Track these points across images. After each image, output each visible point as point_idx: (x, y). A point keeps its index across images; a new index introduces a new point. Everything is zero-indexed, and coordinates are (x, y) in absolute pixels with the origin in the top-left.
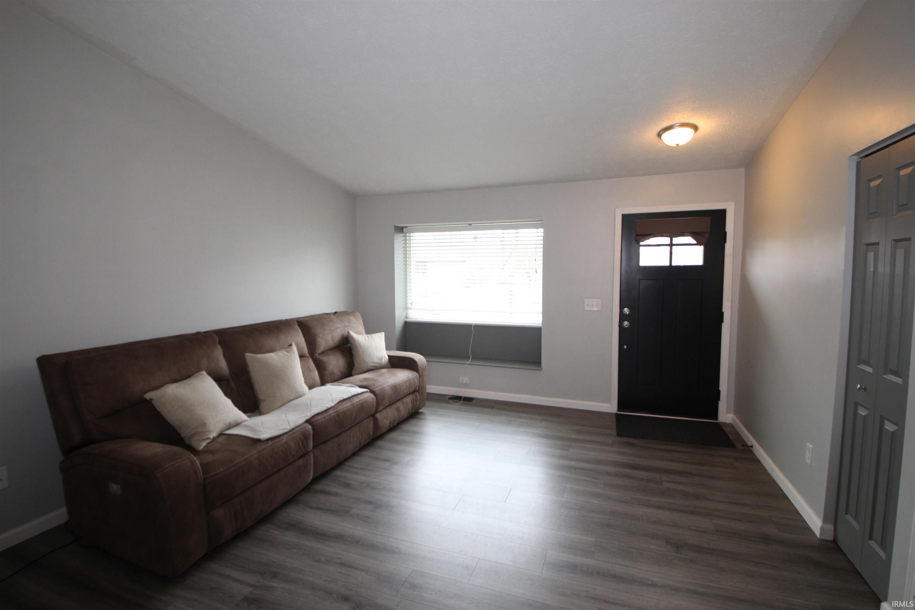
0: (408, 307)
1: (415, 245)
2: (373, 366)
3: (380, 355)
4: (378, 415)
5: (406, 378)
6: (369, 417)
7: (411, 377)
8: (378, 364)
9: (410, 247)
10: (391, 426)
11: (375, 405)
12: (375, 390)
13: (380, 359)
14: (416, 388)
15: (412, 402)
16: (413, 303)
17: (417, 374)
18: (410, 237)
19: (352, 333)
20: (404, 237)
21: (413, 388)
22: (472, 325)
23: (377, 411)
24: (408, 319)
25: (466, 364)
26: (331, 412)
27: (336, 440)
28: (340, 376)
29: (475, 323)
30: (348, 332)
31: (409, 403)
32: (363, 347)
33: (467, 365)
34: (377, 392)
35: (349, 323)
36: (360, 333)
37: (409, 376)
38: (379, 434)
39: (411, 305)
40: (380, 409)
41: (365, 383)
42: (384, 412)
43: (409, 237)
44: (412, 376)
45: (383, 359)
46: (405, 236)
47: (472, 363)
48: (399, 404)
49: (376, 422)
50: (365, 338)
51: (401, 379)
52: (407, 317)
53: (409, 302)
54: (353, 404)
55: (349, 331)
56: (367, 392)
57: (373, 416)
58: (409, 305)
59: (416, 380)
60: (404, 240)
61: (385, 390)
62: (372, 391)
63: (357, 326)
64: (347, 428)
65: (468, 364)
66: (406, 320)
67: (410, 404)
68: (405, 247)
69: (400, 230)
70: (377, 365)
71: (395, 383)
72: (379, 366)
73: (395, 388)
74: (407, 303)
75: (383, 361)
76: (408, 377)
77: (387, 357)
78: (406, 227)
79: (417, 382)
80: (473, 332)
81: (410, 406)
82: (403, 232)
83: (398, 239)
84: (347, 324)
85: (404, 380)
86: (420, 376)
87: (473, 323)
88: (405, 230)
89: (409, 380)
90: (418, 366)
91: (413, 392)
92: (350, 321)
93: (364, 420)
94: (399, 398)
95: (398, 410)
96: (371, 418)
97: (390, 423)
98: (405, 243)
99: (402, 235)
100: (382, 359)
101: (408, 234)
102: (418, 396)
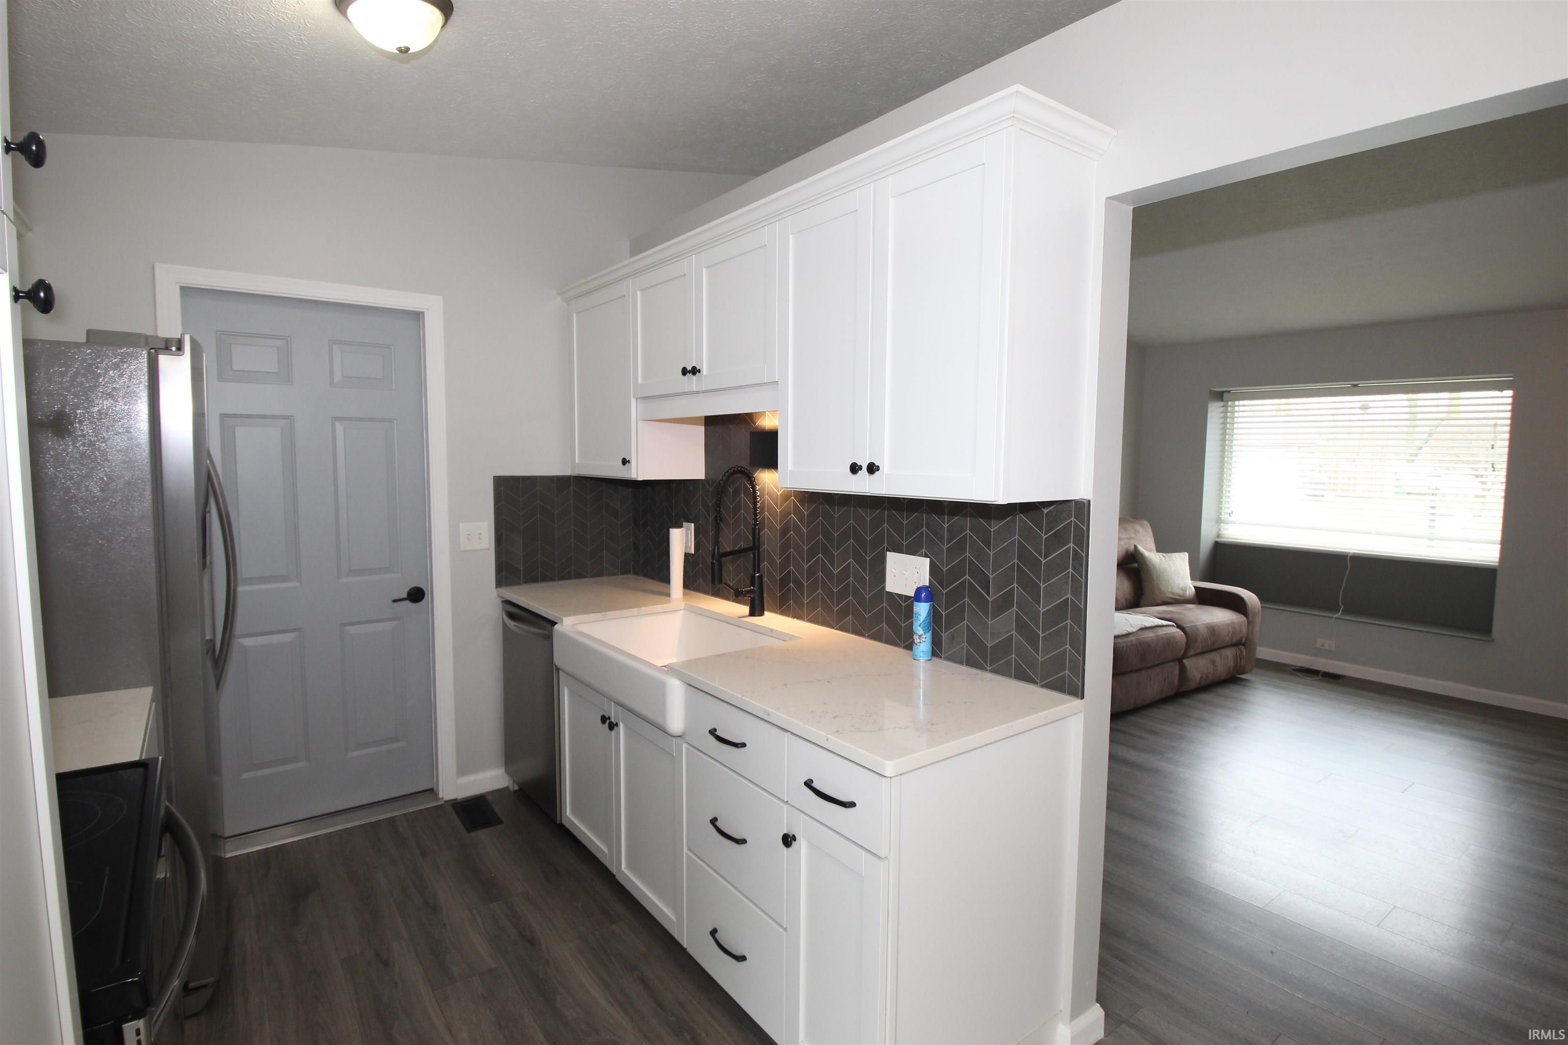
0: (1223, 519)
1: (1241, 420)
2: (1171, 598)
3: (1182, 585)
4: (1186, 661)
5: (1228, 620)
6: (1173, 661)
7: (1236, 621)
8: (1180, 596)
9: (1233, 424)
10: (1203, 683)
11: (1184, 645)
12: (1185, 626)
13: (1183, 590)
14: (1241, 639)
15: (1234, 659)
16: (1232, 513)
17: (1245, 618)
18: (1234, 407)
19: (1140, 548)
20: (1223, 406)
21: (1238, 637)
22: (1347, 556)
23: (1185, 656)
24: (1221, 537)
25: (1332, 617)
26: (1132, 638)
27: (1135, 675)
28: (1125, 604)
29: (1354, 553)
30: (1135, 547)
31: (1229, 658)
32: (1158, 569)
33: (1333, 620)
34: (1187, 629)
35: (1135, 534)
36: (1151, 551)
37: (1232, 618)
38: (1184, 689)
39: (1230, 516)
40: (1191, 653)
41: (1169, 616)
42: (1194, 659)
43: (1232, 408)
44: (1237, 619)
45: (1188, 590)
46: (1226, 406)
47: (1343, 617)
48: (1215, 656)
49: (1183, 669)
50: (1159, 557)
51: (1220, 620)
52: (1220, 536)
53: (1224, 510)
54: (1157, 636)
55: (1136, 544)
56: (1173, 626)
57: (1180, 660)
58: (1224, 516)
59: (1243, 627)
60: (1222, 412)
61: (1198, 629)
62: (1179, 626)
63: (1146, 540)
64: (1149, 665)
65: (1336, 618)
66: (1217, 539)
67: (1231, 661)
68: (1225, 423)
69: (1220, 396)
70: (1178, 597)
71: (1213, 623)
72: (1181, 599)
73: (1213, 630)
74: (1221, 513)
75: (1188, 592)
76: (1231, 620)
77: (1193, 589)
78: (1229, 392)
79: (1244, 631)
80: (1349, 568)
81: (1231, 664)
82: (1222, 400)
83: (1214, 411)
84: (1133, 535)
85: (1224, 621)
86: (1249, 622)
87: (1350, 552)
88: (1225, 395)
89: (1232, 624)
90: (1247, 606)
91: (1237, 644)
92: (1136, 532)
93: (1168, 662)
94: (1215, 647)
95: (1213, 662)
96: (1177, 663)
97: (1201, 678)
98: (1225, 418)
99: (1222, 404)
100: (1186, 591)
101: (1230, 403)
102: (1244, 651)
